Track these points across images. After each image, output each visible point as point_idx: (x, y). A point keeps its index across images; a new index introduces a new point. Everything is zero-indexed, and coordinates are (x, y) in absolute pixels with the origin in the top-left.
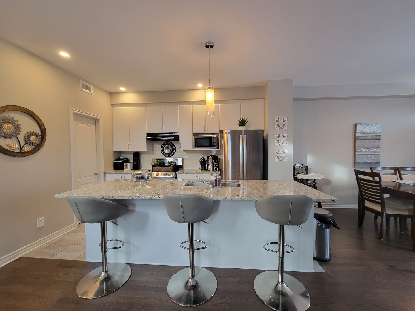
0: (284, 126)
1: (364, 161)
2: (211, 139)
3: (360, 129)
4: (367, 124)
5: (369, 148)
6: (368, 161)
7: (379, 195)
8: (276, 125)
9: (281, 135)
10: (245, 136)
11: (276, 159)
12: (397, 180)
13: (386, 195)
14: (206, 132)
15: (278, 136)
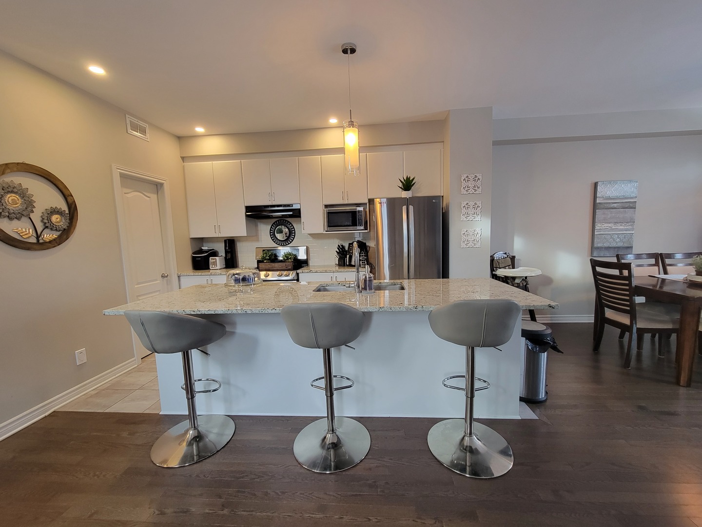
0: (476, 188)
1: (606, 245)
2: (354, 214)
3: (604, 192)
4: (615, 182)
5: (616, 223)
6: (614, 245)
7: (628, 298)
8: (462, 188)
9: (471, 204)
10: (411, 208)
11: (463, 245)
12: (659, 274)
13: (640, 300)
14: (346, 203)
15: (466, 206)
